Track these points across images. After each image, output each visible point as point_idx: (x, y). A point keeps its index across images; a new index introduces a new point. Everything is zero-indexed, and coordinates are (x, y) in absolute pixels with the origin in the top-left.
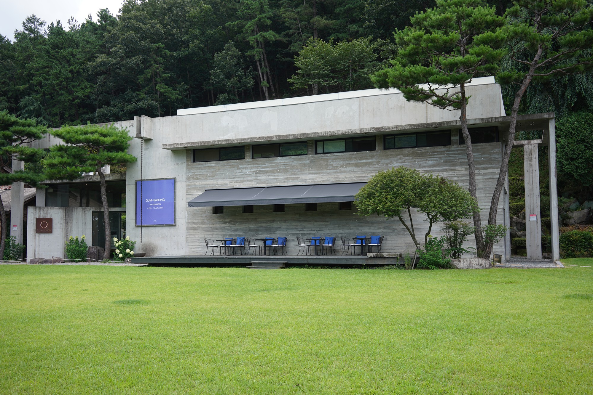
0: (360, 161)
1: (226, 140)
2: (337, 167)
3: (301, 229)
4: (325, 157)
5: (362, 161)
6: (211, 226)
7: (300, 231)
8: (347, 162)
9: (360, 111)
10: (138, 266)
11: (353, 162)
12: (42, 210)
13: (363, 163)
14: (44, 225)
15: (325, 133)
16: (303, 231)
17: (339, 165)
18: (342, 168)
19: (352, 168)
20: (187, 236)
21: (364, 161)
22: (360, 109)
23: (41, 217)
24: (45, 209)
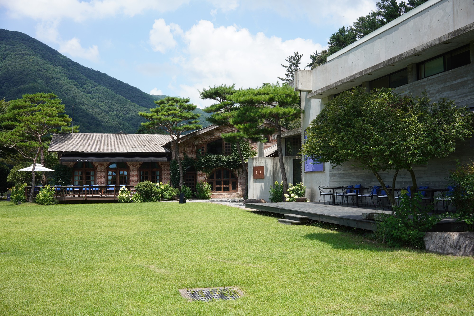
0: (454, 82)
1: (340, 81)
2: (433, 93)
3: (404, 176)
4: (422, 82)
5: (457, 82)
6: (343, 172)
7: (403, 178)
8: (442, 86)
9: (454, 13)
11: (448, 84)
12: (257, 160)
13: (458, 83)
14: (258, 172)
15: (408, 53)
16: (406, 178)
17: (435, 92)
18: (438, 94)
19: (447, 93)
20: (330, 183)
21: (459, 81)
22: (454, 10)
23: (257, 166)
24: (259, 160)
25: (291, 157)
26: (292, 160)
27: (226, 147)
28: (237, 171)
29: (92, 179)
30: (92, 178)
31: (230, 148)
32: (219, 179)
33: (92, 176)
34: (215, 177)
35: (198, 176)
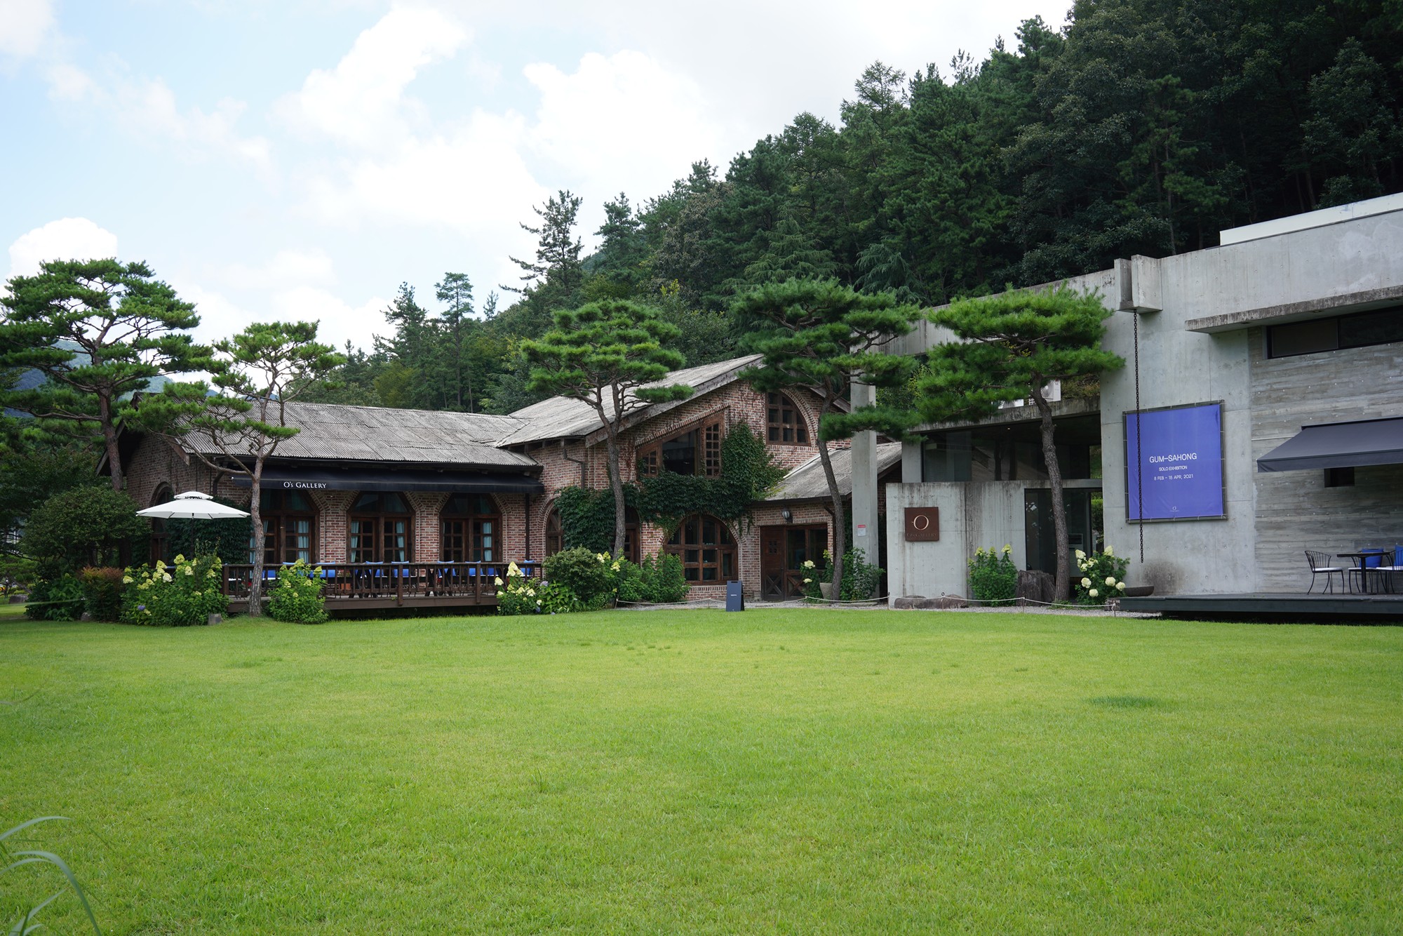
6: (1321, 518)
10: (1138, 618)
12: (916, 491)
14: (921, 523)
20: (1258, 545)
23: (915, 506)
24: (922, 489)
25: (1018, 482)
26: (1023, 491)
27: (709, 454)
28: (736, 523)
29: (301, 545)
30: (302, 543)
31: (718, 456)
32: (693, 547)
33: (303, 535)
34: (683, 540)
35: (645, 537)
